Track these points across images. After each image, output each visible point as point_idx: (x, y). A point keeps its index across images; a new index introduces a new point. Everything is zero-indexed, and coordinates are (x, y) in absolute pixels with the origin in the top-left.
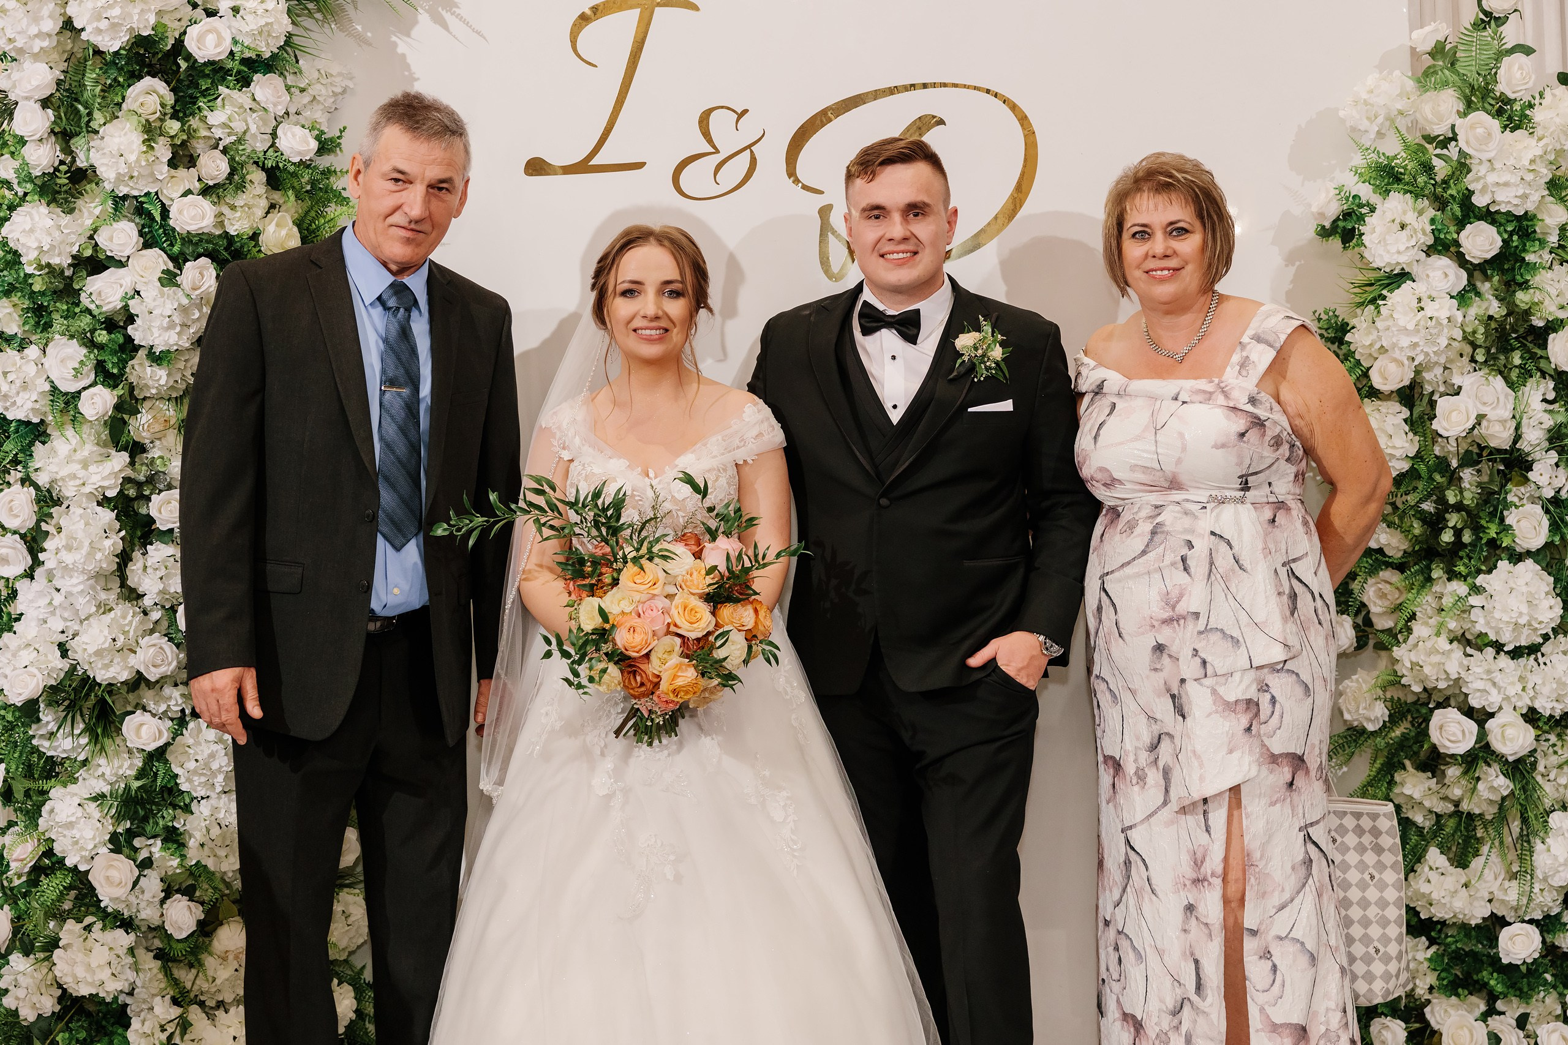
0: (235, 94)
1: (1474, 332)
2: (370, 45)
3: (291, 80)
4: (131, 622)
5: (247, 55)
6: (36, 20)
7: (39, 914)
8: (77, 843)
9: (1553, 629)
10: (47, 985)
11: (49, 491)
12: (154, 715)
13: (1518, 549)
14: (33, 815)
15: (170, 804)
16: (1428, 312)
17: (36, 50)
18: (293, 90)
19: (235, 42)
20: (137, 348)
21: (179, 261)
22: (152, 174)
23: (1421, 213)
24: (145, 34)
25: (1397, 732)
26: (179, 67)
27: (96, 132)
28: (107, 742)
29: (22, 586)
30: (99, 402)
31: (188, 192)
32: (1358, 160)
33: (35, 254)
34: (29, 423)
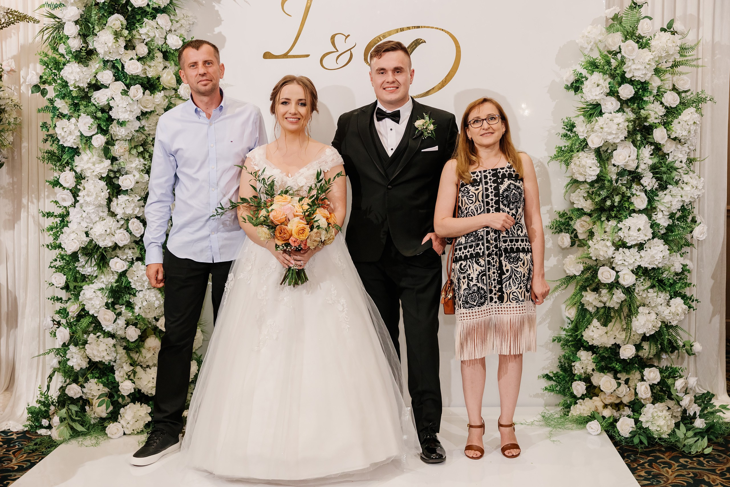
0: (150, 21)
2: (204, 6)
3: (172, 17)
4: (112, 224)
5: (155, 6)
7: (80, 333)
8: (93, 306)
9: (649, 238)
10: (83, 358)
11: (81, 174)
12: (121, 260)
13: (637, 210)
14: (77, 296)
15: (129, 293)
17: (72, 1)
18: (173, 21)
20: (113, 120)
21: (128, 86)
22: (118, 52)
23: (605, 80)
25: (586, 276)
26: (128, 10)
27: (96, 35)
28: (104, 269)
29: (71, 210)
30: (99, 140)
31: (132, 59)
32: (583, 60)
33: (74, 82)
34: (73, 148)
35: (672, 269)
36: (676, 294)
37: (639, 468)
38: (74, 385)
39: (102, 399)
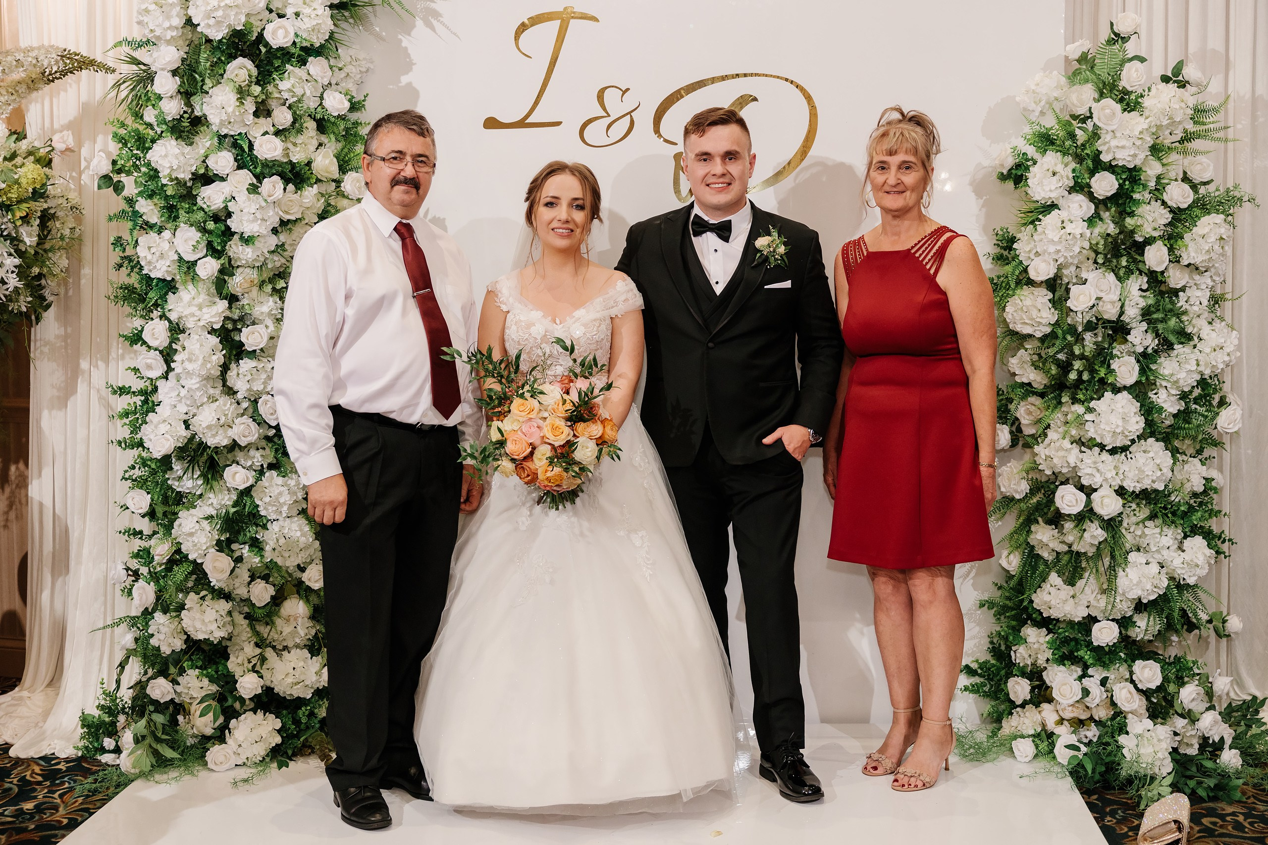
0: (297, 70)
1: (1097, 244)
2: (384, 40)
3: (332, 62)
4: (229, 409)
5: (305, 44)
6: (168, 17)
7: (172, 589)
8: (195, 545)
9: (1138, 436)
10: (177, 632)
11: (177, 324)
12: (244, 468)
13: (1118, 385)
14: (168, 527)
15: (254, 523)
16: (1068, 230)
17: (168, 37)
18: (334, 68)
19: (297, 35)
20: (233, 234)
21: (260, 178)
22: (243, 121)
23: (1066, 165)
24: (238, 28)
25: (1035, 500)
26: (261, 52)
27: (207, 93)
28: (215, 483)
29: (161, 384)
30: (209, 267)
31: (266, 133)
32: (1027, 130)
33: (168, 171)
34: (164, 280)
35: (1188, 488)
36: (1194, 530)
37: (1130, 834)
38: (161, 681)
39: (207, 703)
